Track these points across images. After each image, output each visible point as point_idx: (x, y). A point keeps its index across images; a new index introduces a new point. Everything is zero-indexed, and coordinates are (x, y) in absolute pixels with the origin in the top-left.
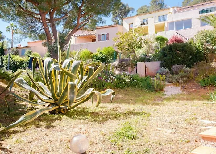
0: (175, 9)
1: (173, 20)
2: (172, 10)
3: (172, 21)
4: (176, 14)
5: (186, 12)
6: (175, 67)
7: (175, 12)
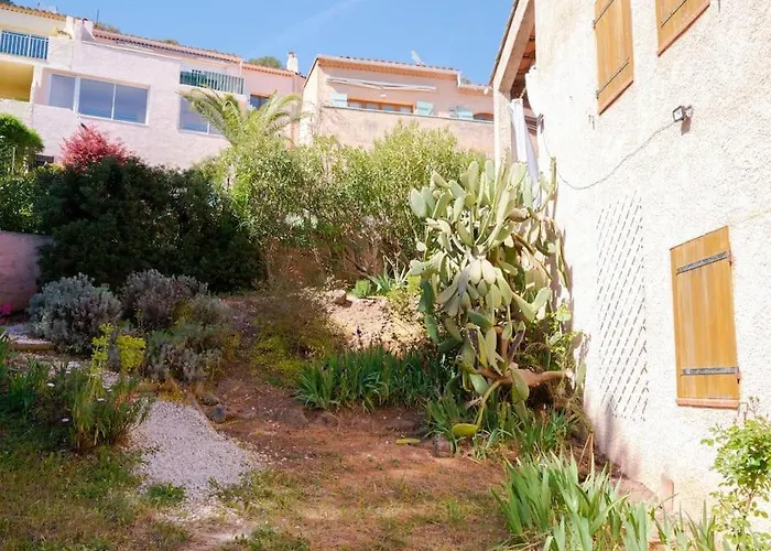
0: (89, 26)
1: (75, 70)
2: (71, 26)
3: (68, 69)
4: (89, 48)
5: (133, 57)
6: (147, 283)
7: (85, 37)
